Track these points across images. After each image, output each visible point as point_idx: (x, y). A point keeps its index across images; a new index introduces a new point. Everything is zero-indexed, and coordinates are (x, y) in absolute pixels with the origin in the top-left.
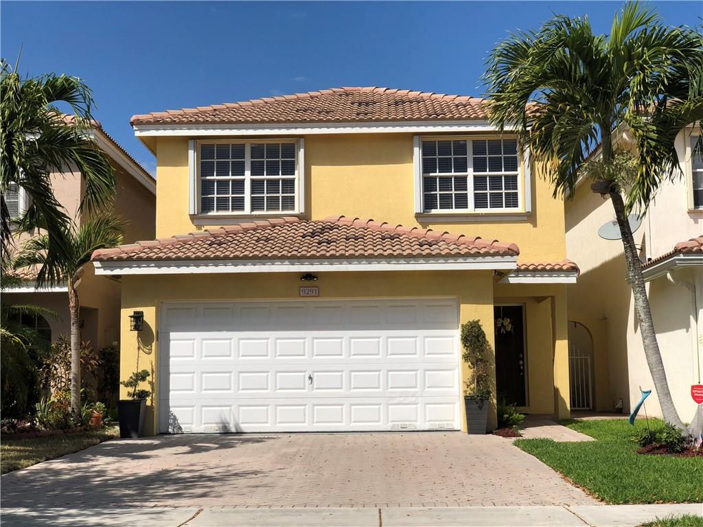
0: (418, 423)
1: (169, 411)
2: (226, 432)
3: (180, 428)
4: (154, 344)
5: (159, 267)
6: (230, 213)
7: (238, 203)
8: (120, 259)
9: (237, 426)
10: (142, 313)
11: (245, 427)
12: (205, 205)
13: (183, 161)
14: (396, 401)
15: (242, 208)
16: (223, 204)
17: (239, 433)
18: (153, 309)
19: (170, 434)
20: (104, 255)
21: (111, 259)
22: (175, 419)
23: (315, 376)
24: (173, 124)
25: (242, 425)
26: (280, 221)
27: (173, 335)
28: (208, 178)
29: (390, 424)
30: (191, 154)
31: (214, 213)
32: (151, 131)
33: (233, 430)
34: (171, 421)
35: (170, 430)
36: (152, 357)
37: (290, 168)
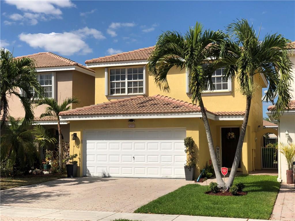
0: (172, 175)
1: (87, 168)
2: (105, 177)
3: (90, 174)
4: (80, 145)
5: (80, 118)
6: (120, 94)
7: (123, 91)
8: (67, 115)
9: (108, 174)
10: (76, 133)
11: (111, 175)
12: (112, 92)
13: (103, 76)
14: (164, 167)
15: (124, 92)
16: (118, 91)
17: (109, 177)
18: (80, 132)
19: (87, 176)
20: (62, 114)
21: (64, 115)
22: (88, 171)
23: (135, 157)
24: (99, 63)
25: (110, 174)
26: (136, 97)
27: (88, 141)
28: (113, 81)
29: (162, 175)
30: (106, 73)
31: (115, 95)
32: (92, 66)
33: (107, 176)
34: (87, 172)
35: (87, 175)
36: (80, 149)
37: (141, 77)
